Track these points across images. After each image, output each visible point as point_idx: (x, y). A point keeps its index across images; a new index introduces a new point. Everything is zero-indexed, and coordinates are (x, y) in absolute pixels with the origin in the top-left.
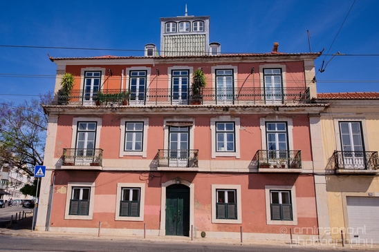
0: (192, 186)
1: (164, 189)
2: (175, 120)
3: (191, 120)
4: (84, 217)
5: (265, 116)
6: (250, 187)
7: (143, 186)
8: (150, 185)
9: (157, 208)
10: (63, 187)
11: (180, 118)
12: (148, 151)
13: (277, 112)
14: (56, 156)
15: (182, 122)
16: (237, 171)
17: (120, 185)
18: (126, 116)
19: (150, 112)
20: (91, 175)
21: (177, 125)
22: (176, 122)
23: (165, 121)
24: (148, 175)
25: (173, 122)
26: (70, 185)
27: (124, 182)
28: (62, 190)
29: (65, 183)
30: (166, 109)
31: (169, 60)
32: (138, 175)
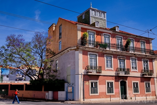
0: (127, 81)
1: (119, 82)
2: (121, 57)
3: (125, 57)
4: (96, 94)
5: (143, 58)
6: (141, 82)
7: (113, 81)
8: (115, 81)
9: (118, 89)
10: (87, 82)
11: (122, 56)
12: (114, 68)
13: (146, 57)
14: (83, 69)
15: (123, 58)
16: (138, 76)
17: (107, 81)
18: (106, 53)
19: (114, 53)
20: (97, 77)
21: (121, 59)
22: (121, 58)
23: (118, 57)
24: (114, 77)
25: (120, 58)
26: (90, 81)
27: (107, 80)
28: (87, 83)
29: (88, 80)
30: (119, 52)
31: (117, 33)
32: (111, 77)
